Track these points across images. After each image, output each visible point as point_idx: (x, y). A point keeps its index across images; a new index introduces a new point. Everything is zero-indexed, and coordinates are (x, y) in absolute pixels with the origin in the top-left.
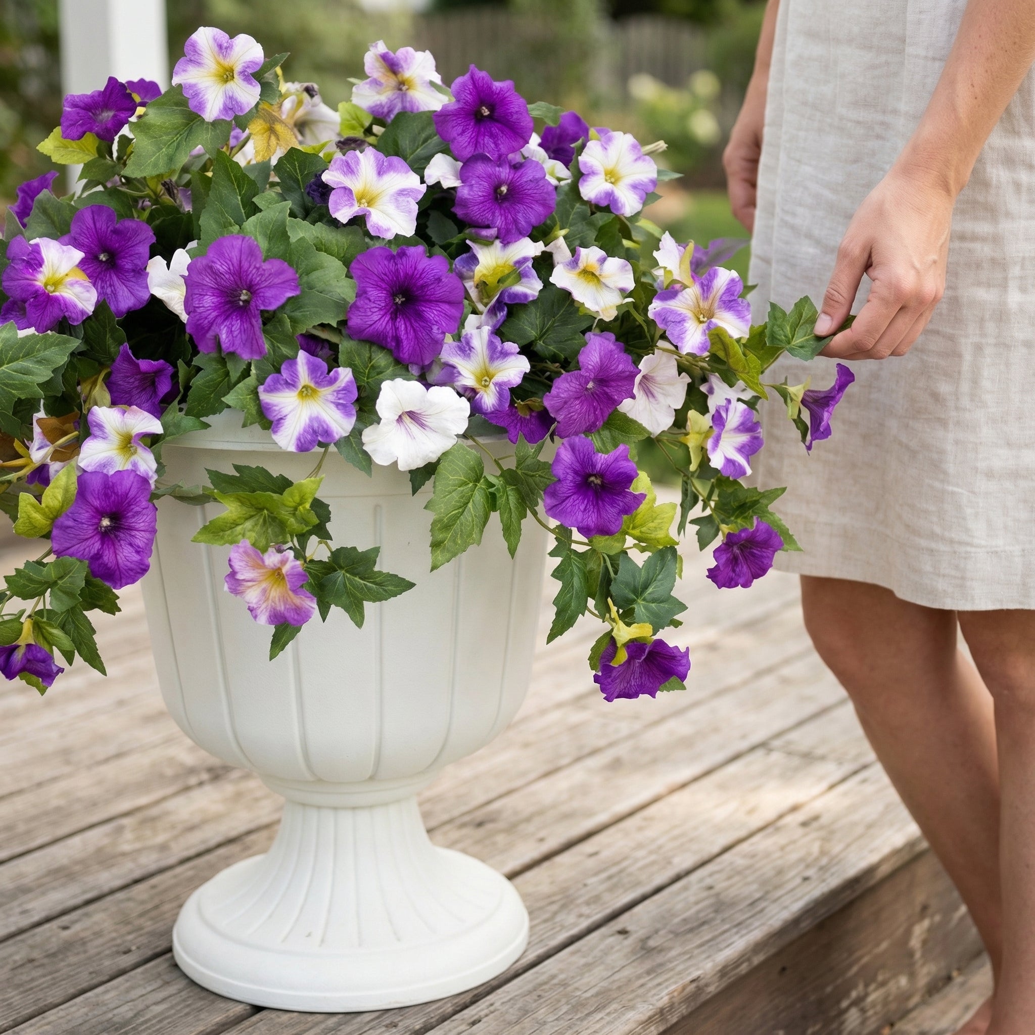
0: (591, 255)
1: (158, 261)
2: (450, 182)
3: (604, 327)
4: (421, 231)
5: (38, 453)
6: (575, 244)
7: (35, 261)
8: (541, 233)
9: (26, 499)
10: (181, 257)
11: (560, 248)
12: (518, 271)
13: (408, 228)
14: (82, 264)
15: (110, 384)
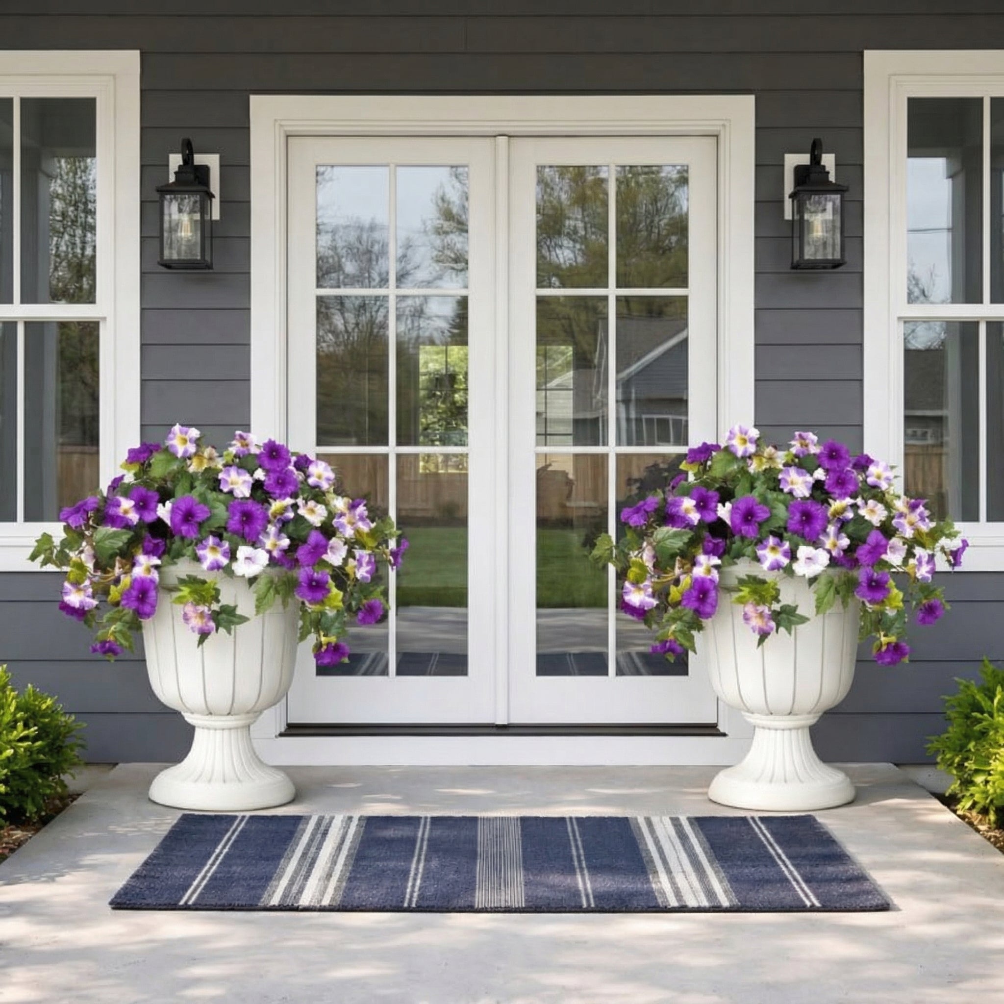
0: (311, 504)
1: (160, 505)
2: (262, 478)
3: (316, 528)
4: (252, 495)
5: (117, 571)
6: (306, 500)
7: (118, 505)
8: (294, 495)
9: (113, 588)
10: (168, 504)
11: (300, 501)
12: (285, 509)
13: (247, 494)
14: (135, 506)
15: (144, 548)
